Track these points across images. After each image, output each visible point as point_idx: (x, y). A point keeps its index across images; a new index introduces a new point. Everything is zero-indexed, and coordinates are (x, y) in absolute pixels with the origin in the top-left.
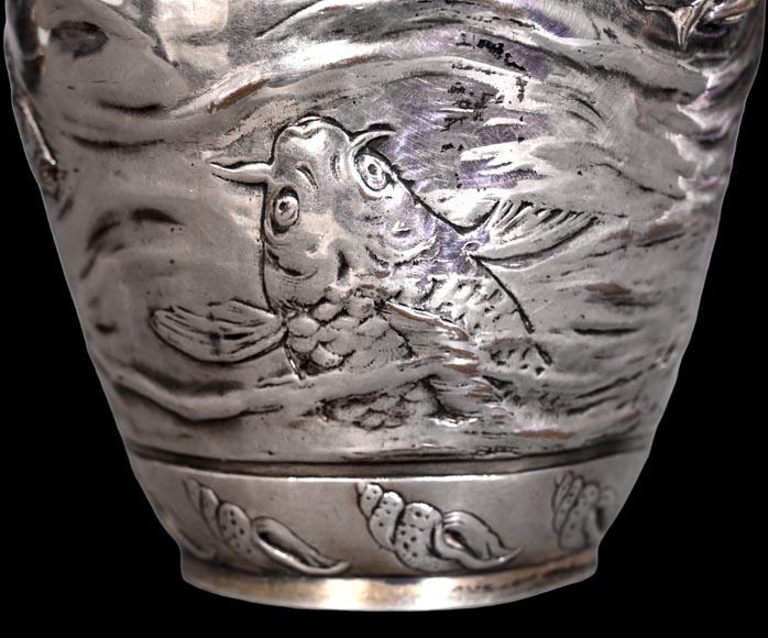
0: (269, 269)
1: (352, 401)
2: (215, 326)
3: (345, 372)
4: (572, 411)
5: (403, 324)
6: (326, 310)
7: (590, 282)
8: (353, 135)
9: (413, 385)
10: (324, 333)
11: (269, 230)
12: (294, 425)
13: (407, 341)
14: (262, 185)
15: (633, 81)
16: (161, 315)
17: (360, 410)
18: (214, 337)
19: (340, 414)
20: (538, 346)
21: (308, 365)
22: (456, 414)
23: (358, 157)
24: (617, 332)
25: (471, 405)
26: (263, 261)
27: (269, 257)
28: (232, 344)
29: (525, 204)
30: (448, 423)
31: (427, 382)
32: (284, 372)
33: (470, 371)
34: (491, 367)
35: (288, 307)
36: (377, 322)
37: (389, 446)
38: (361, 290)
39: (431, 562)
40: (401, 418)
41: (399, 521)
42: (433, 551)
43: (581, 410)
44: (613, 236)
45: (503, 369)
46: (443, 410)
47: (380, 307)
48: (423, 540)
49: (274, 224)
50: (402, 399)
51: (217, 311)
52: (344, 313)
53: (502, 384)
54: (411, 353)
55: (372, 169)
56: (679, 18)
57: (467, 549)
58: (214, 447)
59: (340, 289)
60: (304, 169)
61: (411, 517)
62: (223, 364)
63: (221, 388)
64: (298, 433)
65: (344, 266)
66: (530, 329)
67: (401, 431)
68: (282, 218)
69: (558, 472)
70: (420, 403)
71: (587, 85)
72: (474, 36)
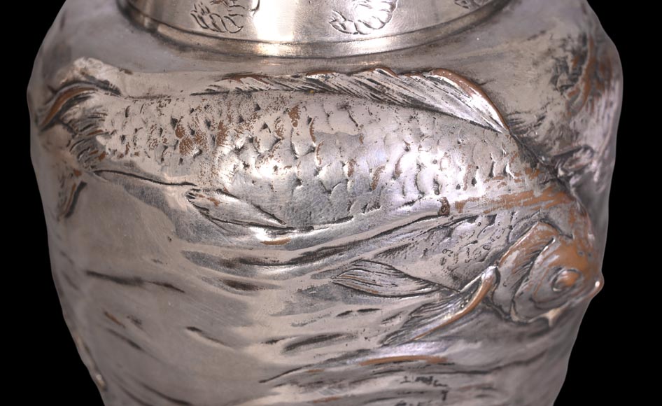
71: (489, 379)
72: (412, 377)
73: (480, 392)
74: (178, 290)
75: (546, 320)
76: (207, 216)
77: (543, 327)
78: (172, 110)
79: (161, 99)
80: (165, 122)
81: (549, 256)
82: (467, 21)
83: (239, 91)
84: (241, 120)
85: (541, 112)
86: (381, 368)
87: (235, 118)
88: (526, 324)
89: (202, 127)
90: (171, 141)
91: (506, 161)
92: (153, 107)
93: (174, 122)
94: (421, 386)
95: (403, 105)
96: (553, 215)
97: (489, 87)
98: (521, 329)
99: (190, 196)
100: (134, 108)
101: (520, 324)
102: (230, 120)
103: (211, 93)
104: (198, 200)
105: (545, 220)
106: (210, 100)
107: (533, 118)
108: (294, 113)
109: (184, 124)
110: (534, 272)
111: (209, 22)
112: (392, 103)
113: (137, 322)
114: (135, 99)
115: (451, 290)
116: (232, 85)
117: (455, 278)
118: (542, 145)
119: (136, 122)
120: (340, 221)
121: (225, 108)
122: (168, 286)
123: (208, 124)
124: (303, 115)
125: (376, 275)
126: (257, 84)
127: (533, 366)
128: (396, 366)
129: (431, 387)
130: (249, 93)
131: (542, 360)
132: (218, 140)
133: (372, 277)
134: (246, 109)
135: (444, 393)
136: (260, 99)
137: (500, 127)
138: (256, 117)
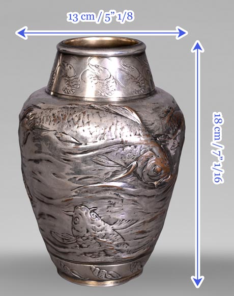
0: (73, 230)
1: (89, 253)
2: (63, 237)
3: (88, 248)
4: (134, 253)
5: (99, 241)
6: (84, 238)
7: (137, 231)
8: (89, 209)
9: (101, 251)
10: (84, 242)
11: (73, 223)
12: (79, 256)
13: (100, 244)
14: (72, 216)
15: (145, 196)
16: (53, 233)
17: (91, 254)
18: (63, 239)
19: (87, 255)
20: (126, 243)
21: (81, 246)
22: (110, 256)
23: (91, 212)
24: (143, 238)
25: (112, 254)
26: (72, 229)
27: (73, 228)
28: (67, 241)
29: (123, 220)
30: (108, 257)
31: (104, 251)
32: (76, 247)
33: (112, 249)
34: (117, 248)
35: (77, 237)
36: (94, 241)
37: (97, 261)
38: (91, 235)
39: (105, 279)
40: (99, 256)
41: (99, 272)
42: (106, 277)
43: (136, 252)
44: (142, 223)
45: (119, 248)
46: (107, 255)
47: (95, 238)
48: (104, 276)
49: (74, 222)
50: (99, 253)
51: (63, 235)
52: (88, 239)
53: (119, 250)
54: (101, 246)
55: (93, 215)
56: (155, 183)
57: (113, 276)
58: (63, 256)
59: (87, 235)
60: (80, 214)
61: (101, 272)
62: (65, 244)
63: (65, 248)
64: (79, 257)
65: (88, 231)
66: (125, 241)
67: (99, 258)
68: (76, 222)
69: (131, 263)
70: (103, 254)
71: (136, 198)
72: (113, 193)
73: (133, 202)
74: (51, 162)
75: (154, 185)
76: (59, 140)
77: (153, 187)
78: (53, 112)
79: (51, 109)
80: (51, 114)
81: (152, 161)
82: (136, 98)
83: (71, 108)
84: (70, 114)
85: (153, 122)
86: (104, 189)
87: (69, 113)
88: (147, 184)
89: (60, 115)
90: (52, 119)
91: (141, 132)
92: (49, 111)
93: (53, 115)
94: (115, 196)
95: (113, 113)
96: (154, 149)
97: (138, 113)
98: (146, 185)
99: (55, 134)
100: (44, 112)
101: (145, 183)
102: (68, 114)
103: (64, 108)
104: (57, 135)
105: (151, 150)
106: (63, 109)
107: (151, 123)
108: (84, 113)
109: (56, 115)
110: (148, 165)
111: (66, 91)
112: (111, 112)
113: (40, 173)
114: (44, 109)
115: (124, 167)
116: (70, 106)
117: (125, 163)
118: (153, 130)
119: (44, 115)
120: (94, 142)
121: (66, 111)
122: (48, 161)
123: (62, 115)
124: (87, 114)
125: (103, 159)
126: (76, 106)
127: (150, 199)
128: (108, 189)
129: (118, 197)
130: (74, 108)
131: (153, 199)
132: (64, 119)
133: (102, 160)
134: (72, 112)
135: (122, 200)
136: (76, 110)
137: (139, 122)
138: (74, 113)
